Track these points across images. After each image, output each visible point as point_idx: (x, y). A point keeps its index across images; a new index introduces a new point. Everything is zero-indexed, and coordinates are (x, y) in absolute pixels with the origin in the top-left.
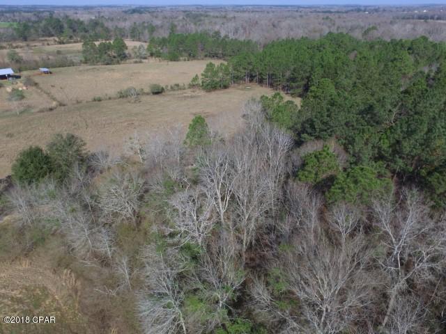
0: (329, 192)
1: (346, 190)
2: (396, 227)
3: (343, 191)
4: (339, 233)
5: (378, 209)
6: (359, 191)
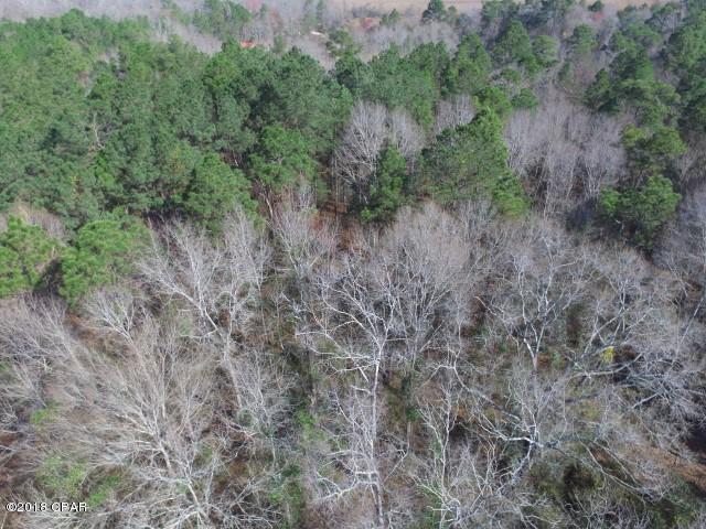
0: (63, 286)
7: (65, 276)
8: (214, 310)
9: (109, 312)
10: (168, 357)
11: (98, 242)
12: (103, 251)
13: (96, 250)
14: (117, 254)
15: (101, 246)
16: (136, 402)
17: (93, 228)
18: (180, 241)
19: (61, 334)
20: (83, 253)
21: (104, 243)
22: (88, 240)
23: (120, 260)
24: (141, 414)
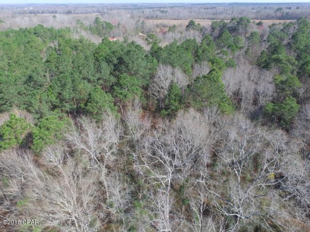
0: (34, 145)
1: (45, 137)
2: (86, 143)
3: (43, 139)
4: (56, 167)
5: (70, 138)
6: (53, 134)
7: (34, 140)
8: (99, 155)
9: (52, 156)
10: (78, 176)
11: (49, 126)
12: (51, 130)
13: (48, 129)
14: (57, 131)
15: (51, 127)
16: (64, 197)
17: (47, 119)
18: (84, 125)
19: (31, 166)
20: (42, 130)
21: (51, 126)
22: (45, 125)
23: (58, 133)
24: (65, 202)
